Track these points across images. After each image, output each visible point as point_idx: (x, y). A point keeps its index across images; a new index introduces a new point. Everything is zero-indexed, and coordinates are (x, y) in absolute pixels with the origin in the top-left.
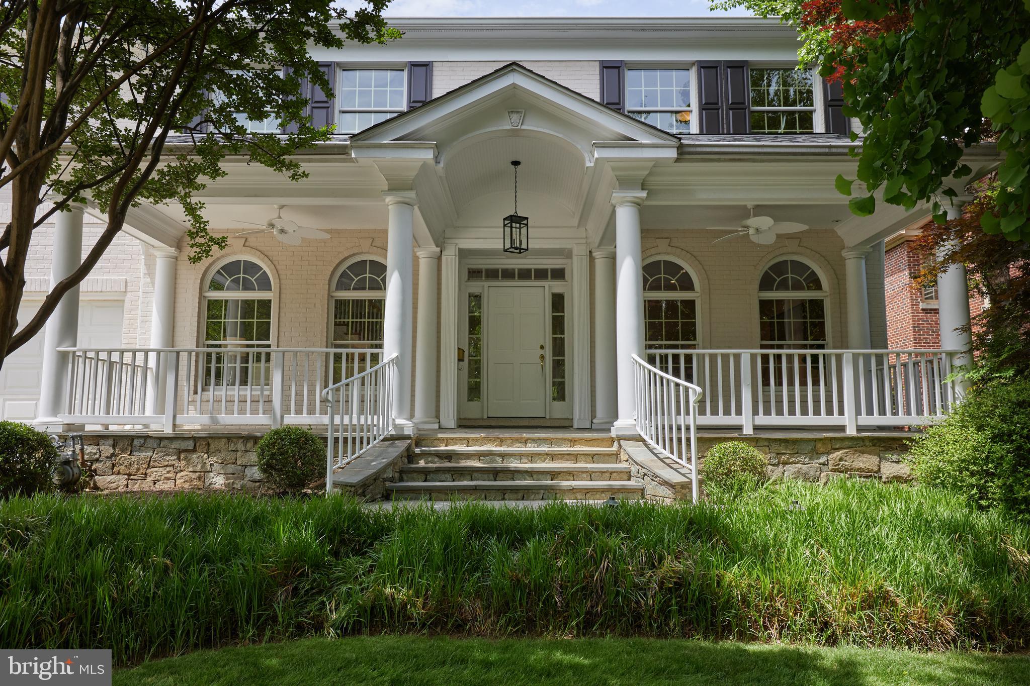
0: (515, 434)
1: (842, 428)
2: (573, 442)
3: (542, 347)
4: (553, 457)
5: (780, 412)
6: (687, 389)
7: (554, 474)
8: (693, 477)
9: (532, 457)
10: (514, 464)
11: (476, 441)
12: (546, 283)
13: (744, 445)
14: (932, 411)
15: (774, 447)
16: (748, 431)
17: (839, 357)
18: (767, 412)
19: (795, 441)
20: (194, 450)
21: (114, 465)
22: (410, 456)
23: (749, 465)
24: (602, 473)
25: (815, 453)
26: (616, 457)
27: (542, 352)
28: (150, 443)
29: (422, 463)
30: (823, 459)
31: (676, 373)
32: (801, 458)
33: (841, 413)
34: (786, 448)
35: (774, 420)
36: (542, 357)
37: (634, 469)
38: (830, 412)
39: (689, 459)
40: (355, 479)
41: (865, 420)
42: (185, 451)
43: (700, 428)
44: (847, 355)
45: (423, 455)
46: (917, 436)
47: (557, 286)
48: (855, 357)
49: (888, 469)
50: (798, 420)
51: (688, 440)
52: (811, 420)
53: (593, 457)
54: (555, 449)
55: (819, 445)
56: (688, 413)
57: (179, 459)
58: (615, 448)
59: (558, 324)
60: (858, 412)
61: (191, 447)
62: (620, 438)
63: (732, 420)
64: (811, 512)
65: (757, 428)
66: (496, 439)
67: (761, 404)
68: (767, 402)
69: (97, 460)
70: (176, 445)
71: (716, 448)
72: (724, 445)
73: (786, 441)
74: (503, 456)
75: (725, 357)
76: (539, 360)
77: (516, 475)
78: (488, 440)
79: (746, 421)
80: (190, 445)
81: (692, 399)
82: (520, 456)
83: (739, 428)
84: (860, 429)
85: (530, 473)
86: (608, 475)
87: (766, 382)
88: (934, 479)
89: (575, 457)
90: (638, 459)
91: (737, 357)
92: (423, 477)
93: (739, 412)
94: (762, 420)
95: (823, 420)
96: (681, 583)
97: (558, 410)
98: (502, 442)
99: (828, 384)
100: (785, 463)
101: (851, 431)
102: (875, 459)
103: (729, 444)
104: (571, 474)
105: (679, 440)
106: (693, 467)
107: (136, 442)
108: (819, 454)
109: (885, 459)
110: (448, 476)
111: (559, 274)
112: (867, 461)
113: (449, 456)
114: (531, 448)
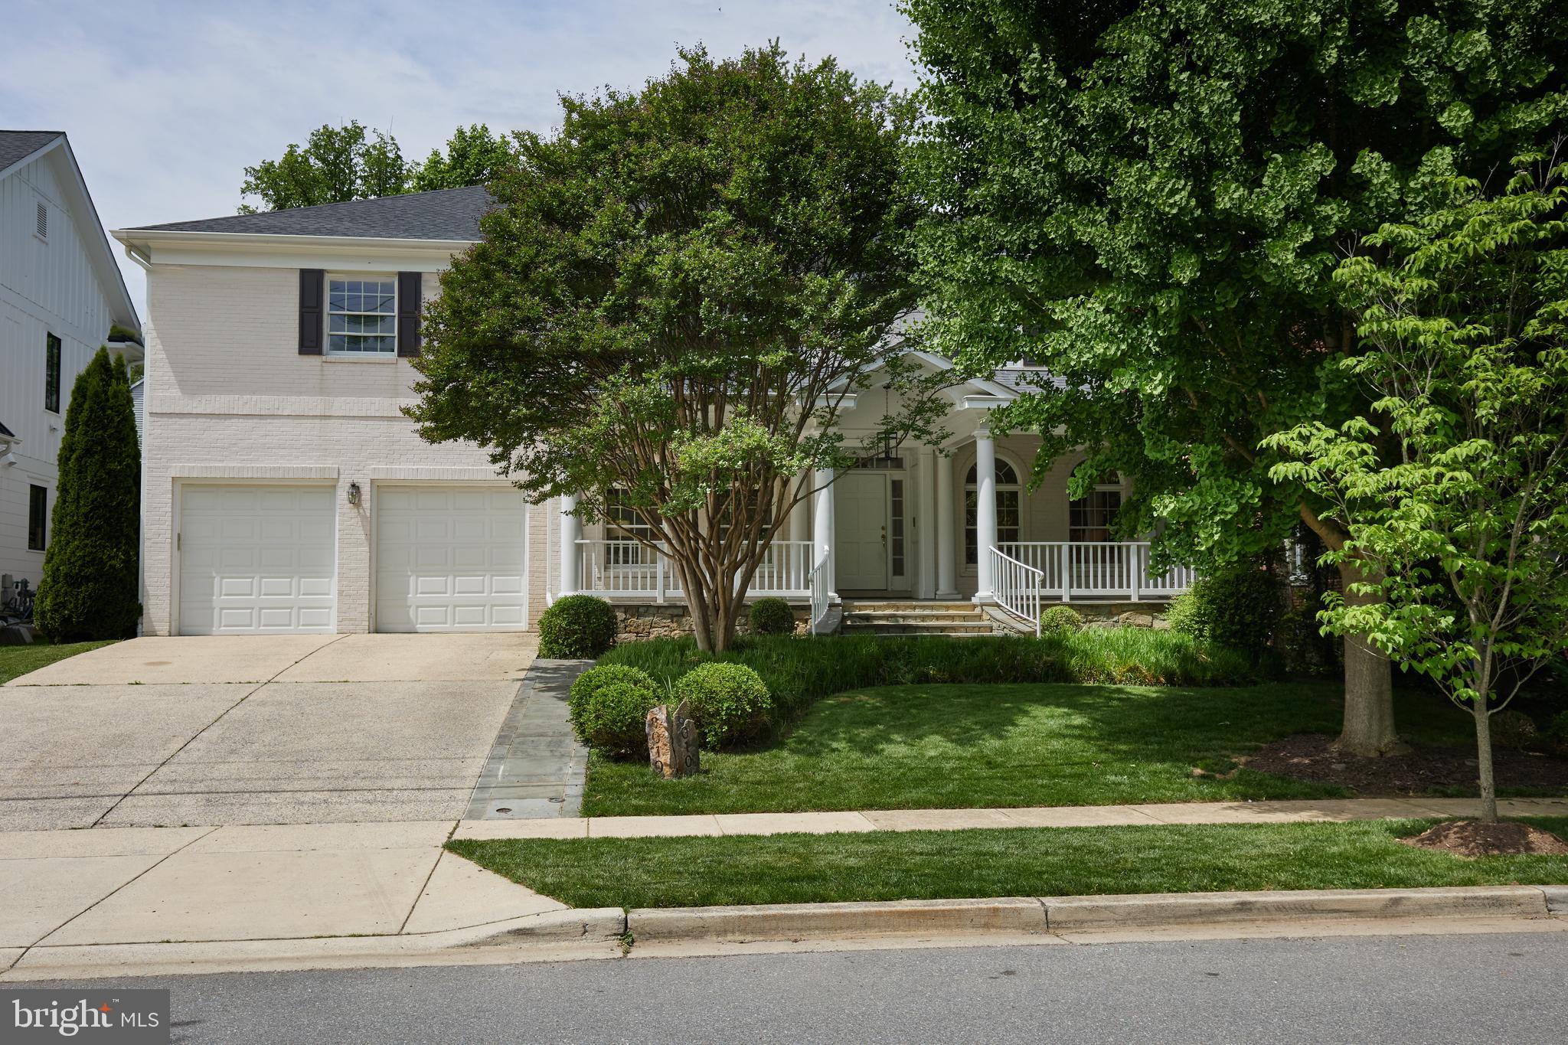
0: (908, 603)
1: (1128, 597)
2: (948, 608)
3: (883, 528)
4: (938, 618)
5: (1087, 586)
6: (1033, 573)
7: (942, 629)
8: (1038, 628)
9: (924, 618)
10: (912, 622)
11: (880, 608)
12: (888, 473)
13: (1067, 608)
14: (1180, 586)
15: (1084, 609)
16: (1066, 599)
17: (1128, 547)
18: (1079, 586)
19: (1097, 606)
20: (683, 615)
21: (626, 626)
22: (844, 618)
23: (1069, 620)
24: (973, 627)
25: (1110, 614)
26: (980, 617)
27: (884, 532)
28: (651, 610)
29: (849, 623)
30: (1115, 619)
31: (1027, 563)
32: (1101, 618)
33: (1129, 586)
34: (1092, 610)
35: (1083, 592)
36: (884, 537)
37: (995, 625)
38: (1121, 586)
39: (1035, 618)
40: (829, 631)
41: (1144, 591)
42: (677, 616)
43: (1042, 598)
44: (1134, 545)
45: (850, 617)
46: (1171, 602)
47: (897, 475)
48: (1139, 547)
49: (1158, 625)
50: (1100, 591)
51: (1034, 606)
52: (1108, 591)
53: (964, 618)
54: (935, 612)
55: (1113, 609)
56: (1034, 587)
57: (672, 621)
58: (978, 611)
59: (897, 508)
60: (1140, 586)
61: (679, 613)
62: (982, 605)
63: (1055, 592)
64: (1107, 638)
65: (1072, 598)
66: (893, 607)
67: (1077, 580)
68: (1079, 577)
70: (669, 612)
71: (1049, 610)
72: (1054, 608)
73: (1091, 606)
74: (904, 617)
75: (1051, 548)
76: (880, 539)
77: (918, 629)
78: (888, 607)
79: (1065, 593)
80: (678, 611)
81: (1037, 579)
82: (915, 617)
83: (1060, 598)
84: (1141, 598)
85: (927, 628)
86: (977, 629)
87: (1079, 561)
88: (1181, 628)
89: (953, 618)
90: (998, 618)
91: (1060, 547)
93: (1060, 586)
94: (1076, 592)
95: (1117, 591)
96: (1052, 664)
97: (898, 583)
98: (898, 608)
99: (1120, 561)
100: (1091, 622)
101: (1135, 599)
102: (1150, 618)
103: (1058, 608)
104: (954, 629)
105: (1028, 606)
106: (1037, 621)
107: (641, 610)
108: (1113, 615)
109: (1156, 618)
110: (872, 631)
111: (898, 463)
112: (1145, 619)
113: (868, 618)
114: (918, 612)
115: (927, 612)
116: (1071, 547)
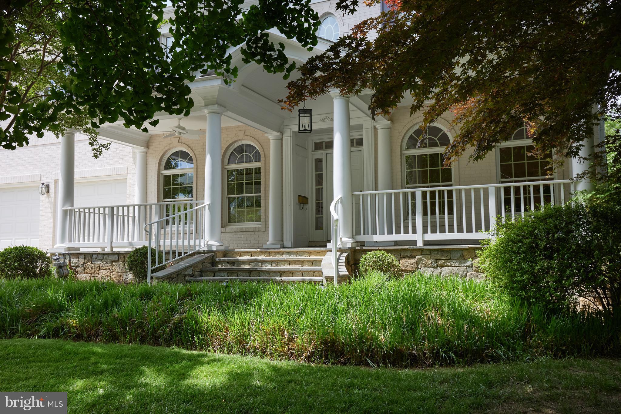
2: (310, 253)
4: (290, 262)
5: (443, 231)
9: (278, 262)
10: (268, 267)
15: (434, 255)
16: (420, 244)
17: (486, 191)
18: (434, 231)
19: (449, 251)
20: (118, 261)
21: (85, 269)
24: (309, 272)
25: (462, 258)
28: (100, 257)
29: (220, 267)
30: (468, 263)
32: (453, 263)
34: (442, 256)
35: (438, 237)
40: (162, 274)
42: (114, 261)
44: (491, 188)
45: (224, 262)
48: (498, 189)
52: (464, 235)
54: (299, 258)
55: (465, 253)
57: (112, 265)
61: (117, 259)
63: (410, 237)
65: (426, 243)
67: (431, 225)
69: (78, 266)
70: (110, 258)
73: (442, 250)
77: (261, 273)
79: (419, 238)
80: (116, 257)
82: (271, 262)
85: (269, 272)
86: (312, 273)
91: (413, 194)
92: (213, 274)
93: (414, 232)
94: (430, 236)
100: (442, 266)
104: (291, 273)
107: (94, 257)
108: (466, 260)
110: (225, 274)
113: (234, 263)
114: (285, 257)
115: (293, 257)
116: (424, 194)
